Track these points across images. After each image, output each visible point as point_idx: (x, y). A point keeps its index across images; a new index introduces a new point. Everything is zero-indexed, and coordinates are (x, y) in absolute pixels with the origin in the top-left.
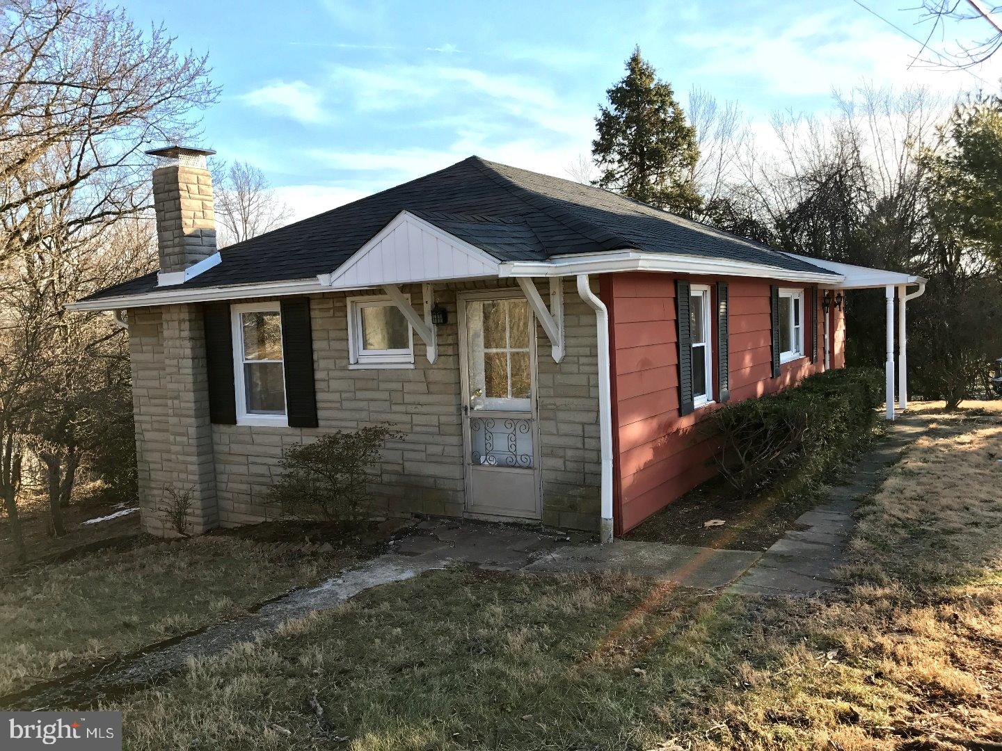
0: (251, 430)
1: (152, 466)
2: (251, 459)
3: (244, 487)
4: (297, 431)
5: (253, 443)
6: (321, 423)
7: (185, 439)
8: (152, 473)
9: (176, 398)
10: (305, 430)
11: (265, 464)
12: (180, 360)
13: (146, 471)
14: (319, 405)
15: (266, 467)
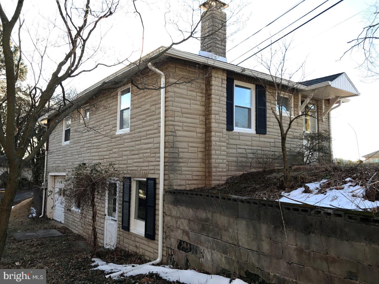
0: (239, 134)
1: (180, 150)
2: (238, 146)
3: (235, 159)
4: (258, 135)
5: (239, 140)
6: (267, 133)
7: (221, 134)
8: (181, 154)
9: (217, 114)
10: (261, 135)
11: (244, 149)
12: (221, 97)
13: (176, 153)
14: (267, 126)
15: (245, 150)
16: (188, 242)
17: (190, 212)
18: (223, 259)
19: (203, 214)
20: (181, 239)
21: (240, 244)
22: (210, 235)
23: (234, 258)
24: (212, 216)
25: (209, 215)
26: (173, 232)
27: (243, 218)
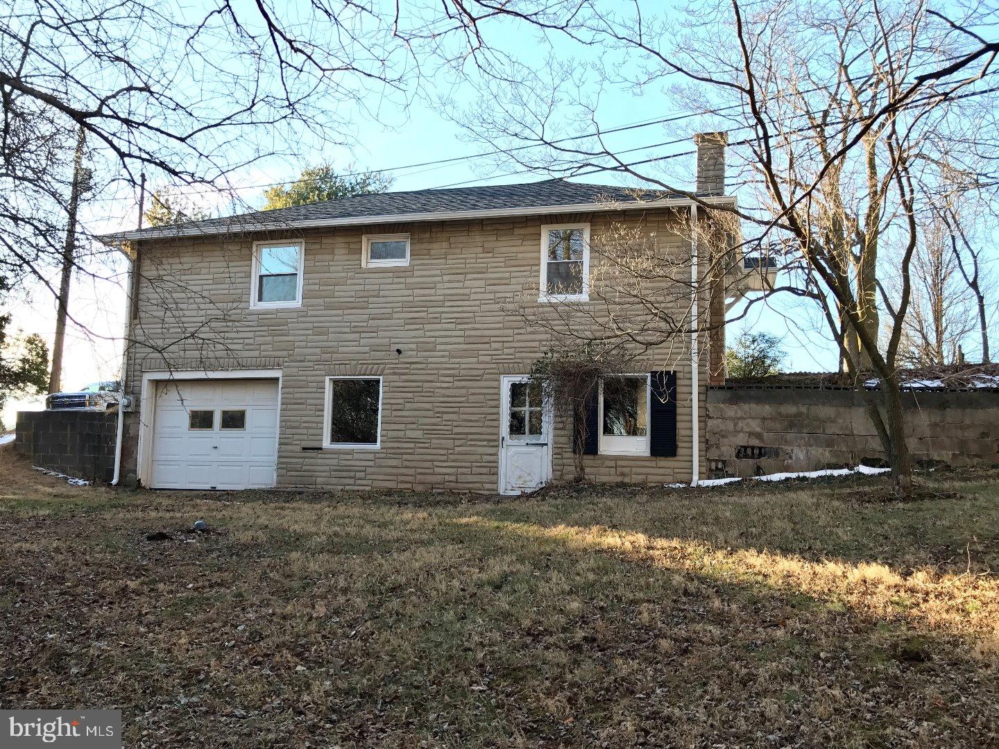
16: (761, 445)
17: (767, 409)
18: (827, 454)
19: (791, 409)
20: (746, 444)
21: (855, 432)
22: (805, 431)
23: (844, 449)
24: (808, 409)
25: (804, 409)
26: (727, 437)
27: (859, 405)
